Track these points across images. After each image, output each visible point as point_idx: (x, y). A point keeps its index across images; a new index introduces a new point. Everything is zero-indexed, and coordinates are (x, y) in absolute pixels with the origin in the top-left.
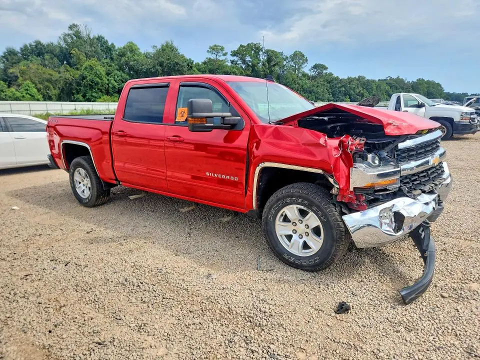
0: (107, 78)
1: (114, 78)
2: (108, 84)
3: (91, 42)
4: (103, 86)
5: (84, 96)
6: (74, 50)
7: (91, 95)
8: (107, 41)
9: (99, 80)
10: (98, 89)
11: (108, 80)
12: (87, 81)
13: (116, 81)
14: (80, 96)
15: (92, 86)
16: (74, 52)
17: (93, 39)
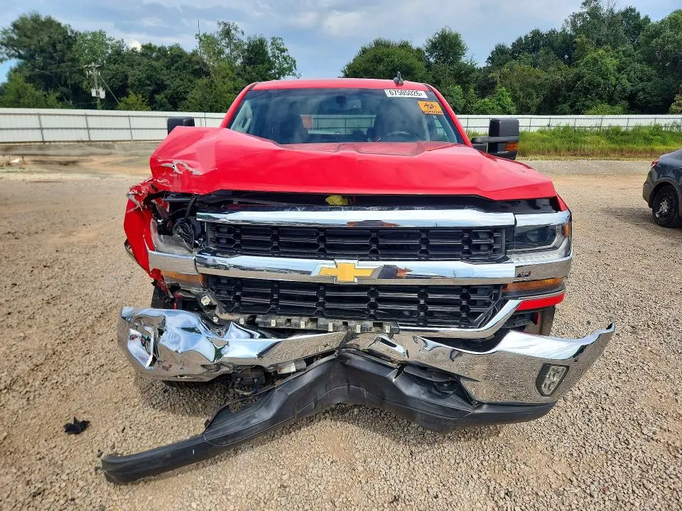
0: (617, 75)
1: (628, 75)
2: (615, 86)
3: (613, 20)
4: (606, 89)
5: (572, 106)
6: (579, 37)
7: (583, 105)
8: (638, 14)
9: (602, 81)
10: (597, 94)
11: (617, 79)
12: (582, 83)
13: (629, 80)
14: (566, 106)
15: (589, 90)
16: (579, 40)
17: (618, 15)
